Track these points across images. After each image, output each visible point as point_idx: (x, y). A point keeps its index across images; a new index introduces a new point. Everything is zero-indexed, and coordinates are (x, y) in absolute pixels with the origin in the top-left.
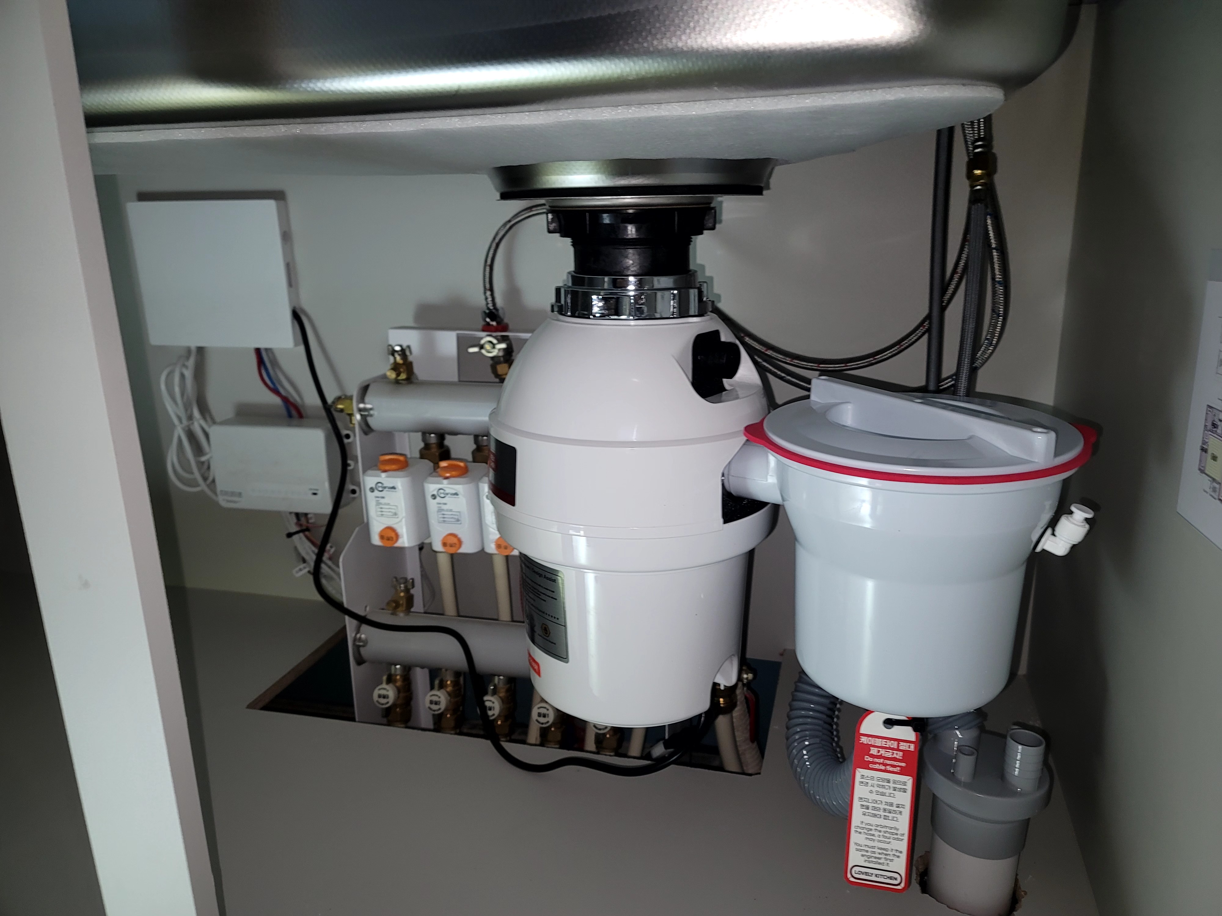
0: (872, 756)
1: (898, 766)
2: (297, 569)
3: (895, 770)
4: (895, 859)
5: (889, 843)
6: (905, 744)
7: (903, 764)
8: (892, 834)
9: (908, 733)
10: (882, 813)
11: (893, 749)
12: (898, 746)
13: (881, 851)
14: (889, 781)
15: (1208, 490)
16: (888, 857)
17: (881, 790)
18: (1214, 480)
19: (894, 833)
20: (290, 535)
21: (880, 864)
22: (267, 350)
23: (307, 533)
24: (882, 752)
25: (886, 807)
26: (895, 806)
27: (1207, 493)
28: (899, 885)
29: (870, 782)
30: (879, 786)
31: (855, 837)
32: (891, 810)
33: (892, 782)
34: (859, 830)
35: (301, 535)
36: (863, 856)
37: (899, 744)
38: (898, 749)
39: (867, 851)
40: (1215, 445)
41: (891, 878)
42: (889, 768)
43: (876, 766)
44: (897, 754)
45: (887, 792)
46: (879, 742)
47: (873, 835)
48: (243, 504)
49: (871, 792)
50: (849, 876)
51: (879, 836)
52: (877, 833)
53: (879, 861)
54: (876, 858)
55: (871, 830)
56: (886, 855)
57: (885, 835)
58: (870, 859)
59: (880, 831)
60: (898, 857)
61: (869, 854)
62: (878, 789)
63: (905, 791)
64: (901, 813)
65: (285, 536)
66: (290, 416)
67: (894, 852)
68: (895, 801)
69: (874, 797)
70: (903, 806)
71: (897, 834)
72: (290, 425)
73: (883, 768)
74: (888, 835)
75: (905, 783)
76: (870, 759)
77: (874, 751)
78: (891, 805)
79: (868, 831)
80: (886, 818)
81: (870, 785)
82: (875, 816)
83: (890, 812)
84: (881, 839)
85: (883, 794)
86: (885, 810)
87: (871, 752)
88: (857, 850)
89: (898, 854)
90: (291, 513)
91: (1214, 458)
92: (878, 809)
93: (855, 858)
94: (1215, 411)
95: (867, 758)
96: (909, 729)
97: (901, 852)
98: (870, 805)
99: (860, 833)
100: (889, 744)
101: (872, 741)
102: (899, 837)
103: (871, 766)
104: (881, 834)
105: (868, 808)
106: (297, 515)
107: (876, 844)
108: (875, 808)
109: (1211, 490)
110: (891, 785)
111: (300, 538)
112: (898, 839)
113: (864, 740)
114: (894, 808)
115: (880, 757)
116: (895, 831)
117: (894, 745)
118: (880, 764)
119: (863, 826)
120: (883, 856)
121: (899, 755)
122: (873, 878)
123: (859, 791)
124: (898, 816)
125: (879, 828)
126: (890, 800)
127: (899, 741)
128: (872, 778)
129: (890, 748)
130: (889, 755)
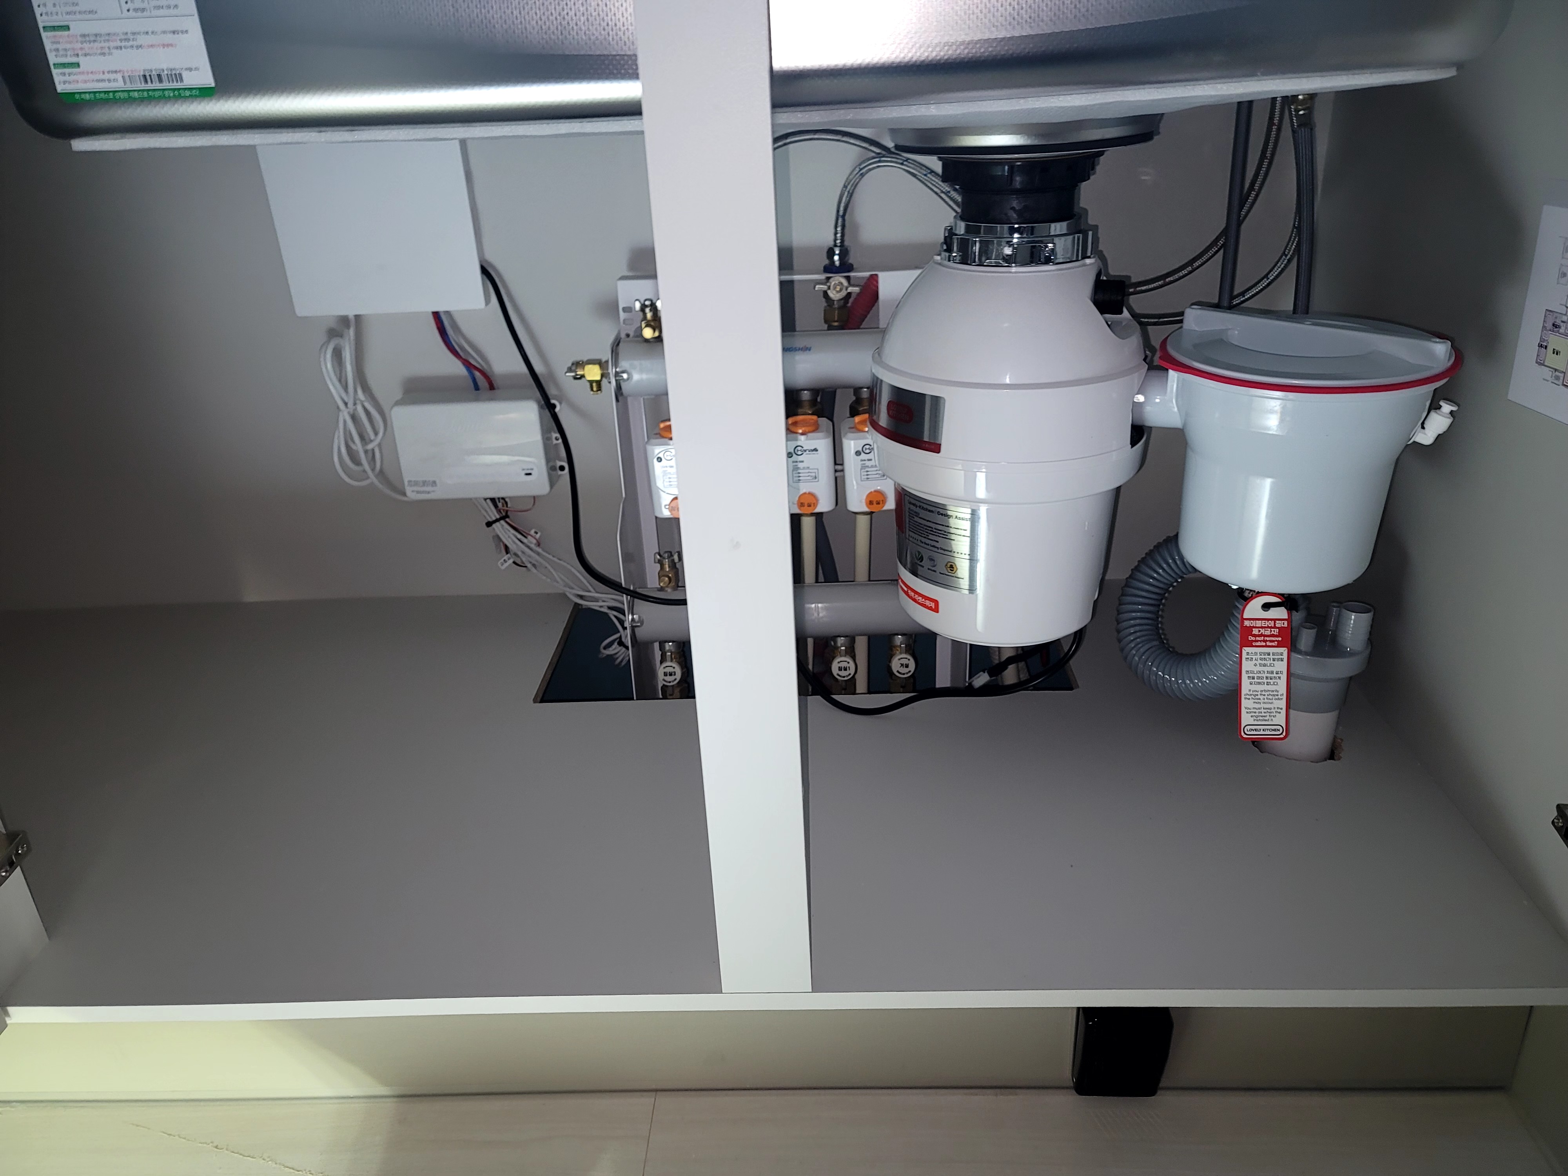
0: (1255, 636)
1: (1276, 641)
2: (502, 560)
3: (1273, 644)
4: (1278, 715)
5: (1272, 703)
6: (1280, 622)
7: (1280, 639)
8: (1274, 695)
9: (1281, 613)
10: (1265, 681)
11: (1271, 627)
12: (1275, 624)
13: (1265, 711)
14: (1269, 654)
15: (1549, 379)
16: (1271, 714)
17: (1263, 662)
18: (1556, 370)
19: (1275, 695)
20: (489, 524)
21: (1266, 720)
22: (448, 313)
23: (507, 520)
24: (1262, 631)
25: (1268, 675)
26: (1275, 673)
27: (1548, 381)
28: (1282, 734)
29: (1254, 657)
30: (1261, 659)
31: (1245, 703)
32: (1272, 677)
33: (1271, 654)
34: (1248, 697)
35: (502, 522)
36: (1252, 716)
37: (1275, 622)
38: (1275, 627)
39: (1255, 712)
40: (1554, 341)
41: (1275, 730)
42: (1268, 643)
43: (1258, 644)
44: (1274, 631)
45: (1268, 663)
46: (1259, 624)
47: (1260, 699)
48: (438, 494)
49: (1256, 665)
50: (1243, 733)
51: (1264, 699)
52: (1262, 697)
53: (1265, 718)
54: (1262, 716)
55: (1257, 695)
56: (1270, 713)
57: (1268, 697)
58: (1258, 718)
59: (1264, 695)
60: (1280, 713)
61: (1257, 714)
62: (1261, 662)
63: (1282, 660)
64: (1280, 678)
65: (485, 526)
66: (477, 388)
67: (1276, 710)
68: (1275, 669)
69: (1259, 668)
70: (1281, 672)
71: (1277, 695)
72: (477, 399)
73: (1264, 644)
74: (1270, 697)
75: (1282, 654)
76: (1253, 638)
77: (1255, 631)
78: (1272, 672)
79: (1254, 696)
80: (1268, 684)
81: (1254, 659)
82: (1259, 683)
83: (1271, 679)
84: (1266, 701)
85: (1265, 665)
86: (1267, 678)
87: (1254, 633)
88: (1247, 713)
89: (1279, 710)
90: (485, 499)
91: (1556, 352)
92: (1262, 678)
93: (1246, 719)
94: (1556, 315)
95: (1251, 638)
96: (1283, 608)
97: (1281, 709)
98: (1255, 676)
99: (1249, 699)
100: (1267, 624)
101: (1253, 623)
102: (1279, 697)
103: (1254, 644)
104: (1265, 697)
105: (1253, 678)
106: (493, 500)
107: (1262, 705)
108: (1259, 678)
109: (1553, 378)
110: (1271, 657)
111: (502, 526)
112: (1279, 699)
113: (1247, 623)
114: (1275, 675)
115: (1261, 635)
116: (1276, 693)
117: (1272, 624)
118: (1260, 641)
119: (1251, 693)
120: (1268, 714)
121: (1276, 632)
122: (1262, 732)
123: (1246, 666)
124: (1278, 681)
125: (1263, 693)
126: (1270, 669)
127: (1275, 620)
128: (1256, 654)
129: (1268, 627)
130: (1268, 632)
